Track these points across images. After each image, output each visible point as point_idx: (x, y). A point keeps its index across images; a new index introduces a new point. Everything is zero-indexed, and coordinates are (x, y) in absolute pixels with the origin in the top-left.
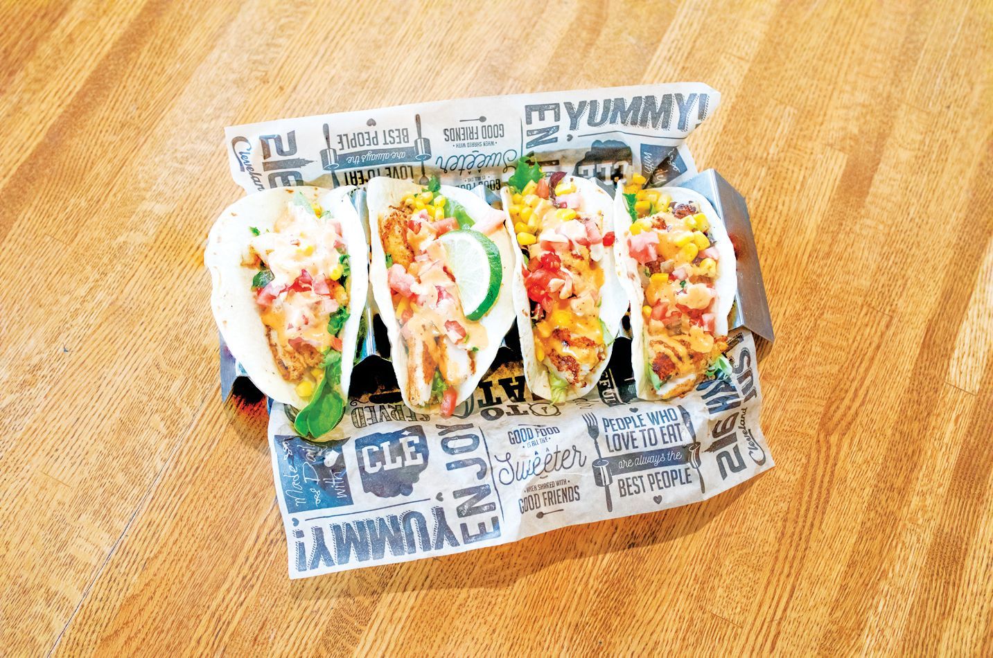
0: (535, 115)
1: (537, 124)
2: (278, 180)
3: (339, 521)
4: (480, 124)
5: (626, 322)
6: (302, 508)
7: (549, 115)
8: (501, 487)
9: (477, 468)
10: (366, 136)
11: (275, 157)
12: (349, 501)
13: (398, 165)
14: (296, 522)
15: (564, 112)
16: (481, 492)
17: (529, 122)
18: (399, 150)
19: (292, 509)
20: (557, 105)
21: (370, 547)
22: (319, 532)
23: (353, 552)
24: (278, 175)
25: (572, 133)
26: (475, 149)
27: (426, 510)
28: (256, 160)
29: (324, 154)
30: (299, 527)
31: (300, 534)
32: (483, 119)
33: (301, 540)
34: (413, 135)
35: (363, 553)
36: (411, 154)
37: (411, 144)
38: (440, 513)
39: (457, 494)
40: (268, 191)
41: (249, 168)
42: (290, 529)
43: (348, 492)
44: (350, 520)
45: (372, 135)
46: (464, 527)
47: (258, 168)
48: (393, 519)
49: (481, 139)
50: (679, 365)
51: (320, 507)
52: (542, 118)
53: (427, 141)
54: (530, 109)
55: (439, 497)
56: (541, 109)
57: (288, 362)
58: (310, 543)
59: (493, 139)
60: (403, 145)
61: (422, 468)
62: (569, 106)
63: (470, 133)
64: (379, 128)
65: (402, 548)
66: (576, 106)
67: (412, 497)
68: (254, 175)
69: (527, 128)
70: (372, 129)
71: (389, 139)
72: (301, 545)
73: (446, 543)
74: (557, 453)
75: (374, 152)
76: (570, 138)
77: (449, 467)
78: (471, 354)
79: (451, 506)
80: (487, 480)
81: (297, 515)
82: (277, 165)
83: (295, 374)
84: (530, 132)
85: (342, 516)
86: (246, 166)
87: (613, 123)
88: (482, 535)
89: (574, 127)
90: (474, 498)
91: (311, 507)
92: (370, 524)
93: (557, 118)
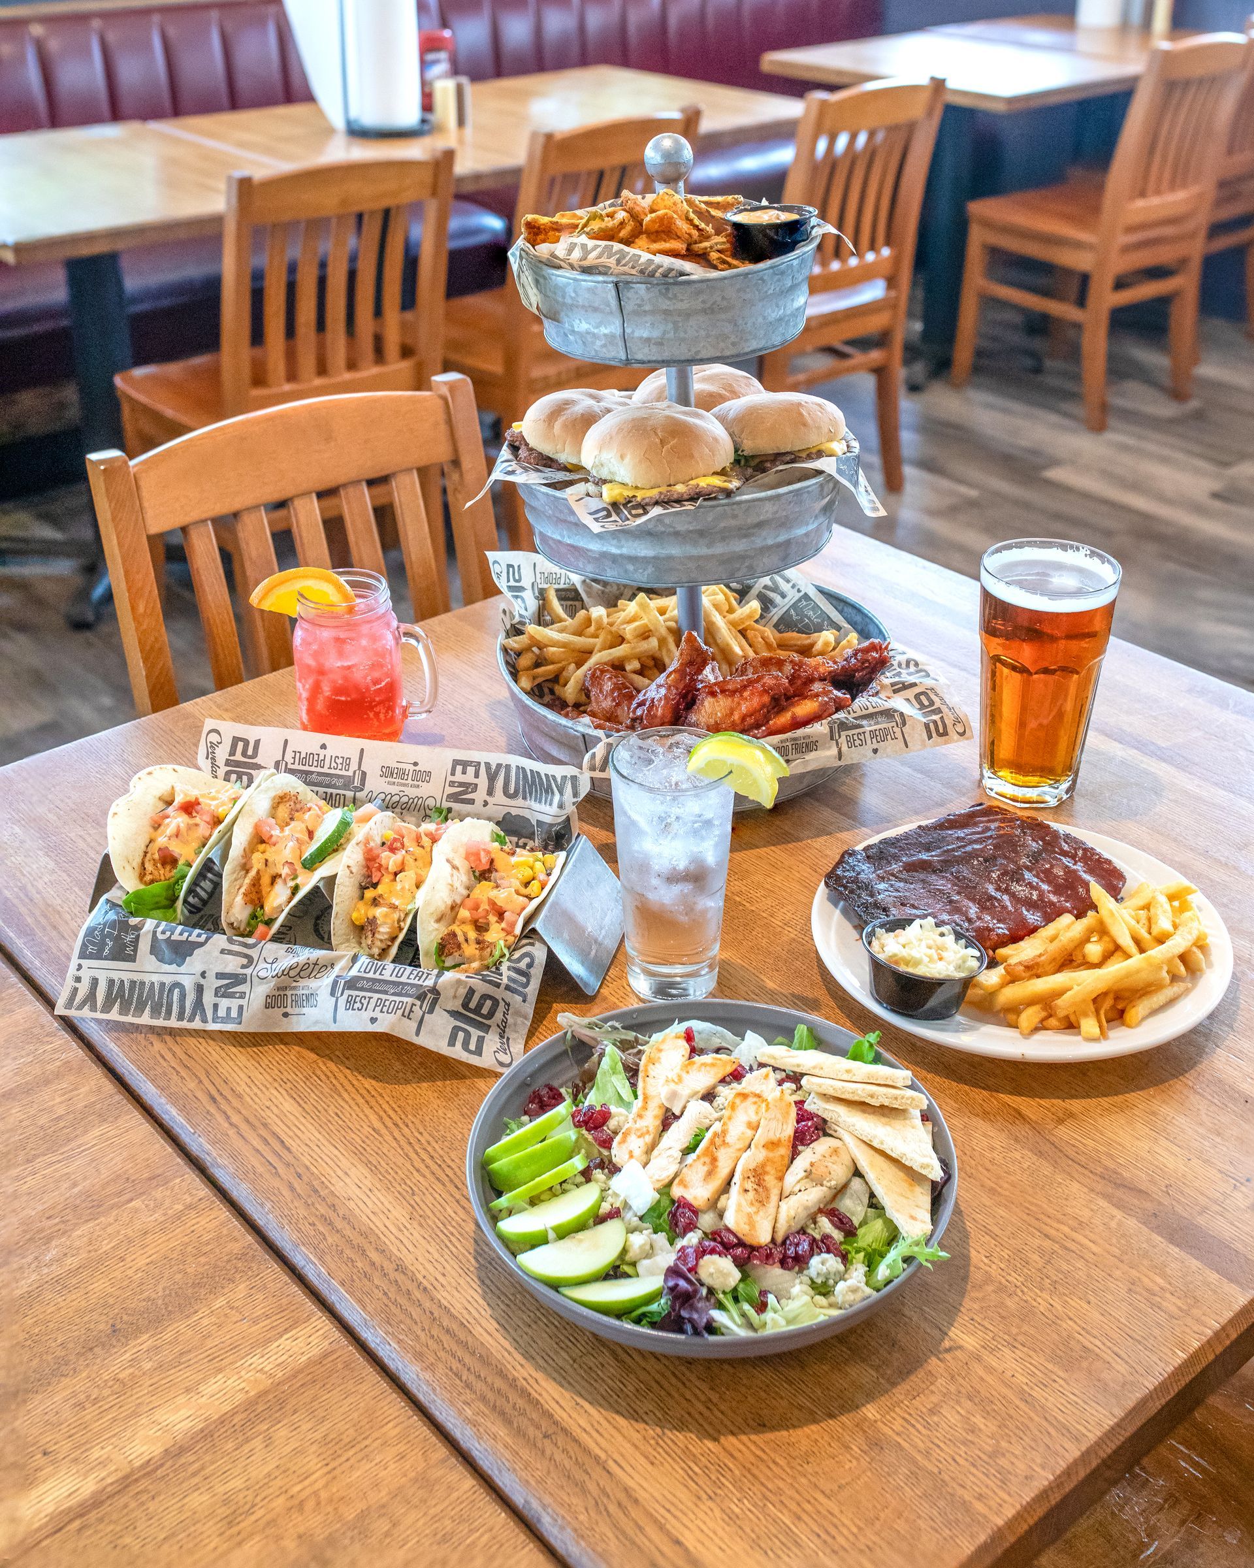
0: (459, 768)
1: (459, 777)
2: (234, 777)
3: (116, 976)
4: (412, 768)
6: (91, 957)
7: (471, 770)
8: (255, 979)
9: (245, 961)
10: (316, 757)
11: (238, 757)
12: (132, 959)
13: (335, 791)
14: (80, 967)
15: (483, 770)
16: (238, 979)
17: (453, 774)
18: (339, 776)
19: (83, 955)
20: (479, 763)
21: (133, 1006)
22: (95, 982)
23: (117, 1006)
24: (235, 772)
25: (488, 799)
26: (402, 788)
27: (188, 983)
28: (222, 754)
30: (80, 974)
31: (78, 979)
32: (415, 764)
33: (77, 985)
34: (354, 766)
35: (124, 1011)
36: (347, 783)
37: (350, 773)
38: (200, 989)
39: (220, 976)
40: (220, 782)
41: (213, 759)
42: (72, 971)
43: (135, 950)
44: (126, 977)
45: (321, 757)
46: (215, 1008)
47: (220, 761)
48: (163, 985)
49: (409, 781)
50: (464, 945)
51: (106, 959)
52: (464, 771)
53: (364, 774)
54: (456, 762)
55: (203, 975)
56: (465, 764)
57: (149, 867)
58: (83, 989)
59: (420, 783)
60: (343, 773)
61: (202, 945)
62: (488, 765)
63: (402, 774)
64: (329, 752)
65: (160, 1013)
66: (494, 767)
67: (183, 969)
68: (214, 765)
69: (450, 779)
70: (322, 752)
71: (333, 764)
72: (76, 989)
73: (198, 1018)
74: (316, 964)
75: (319, 774)
76: (486, 804)
77: (222, 952)
78: (294, 888)
79: (211, 984)
80: (248, 971)
81: (82, 962)
82: (238, 764)
83: (148, 878)
84: (452, 784)
85: (120, 971)
86: (211, 756)
87: (524, 798)
88: (227, 1019)
89: (490, 792)
90: (232, 983)
91: (98, 956)
92: (143, 984)
93: (477, 776)
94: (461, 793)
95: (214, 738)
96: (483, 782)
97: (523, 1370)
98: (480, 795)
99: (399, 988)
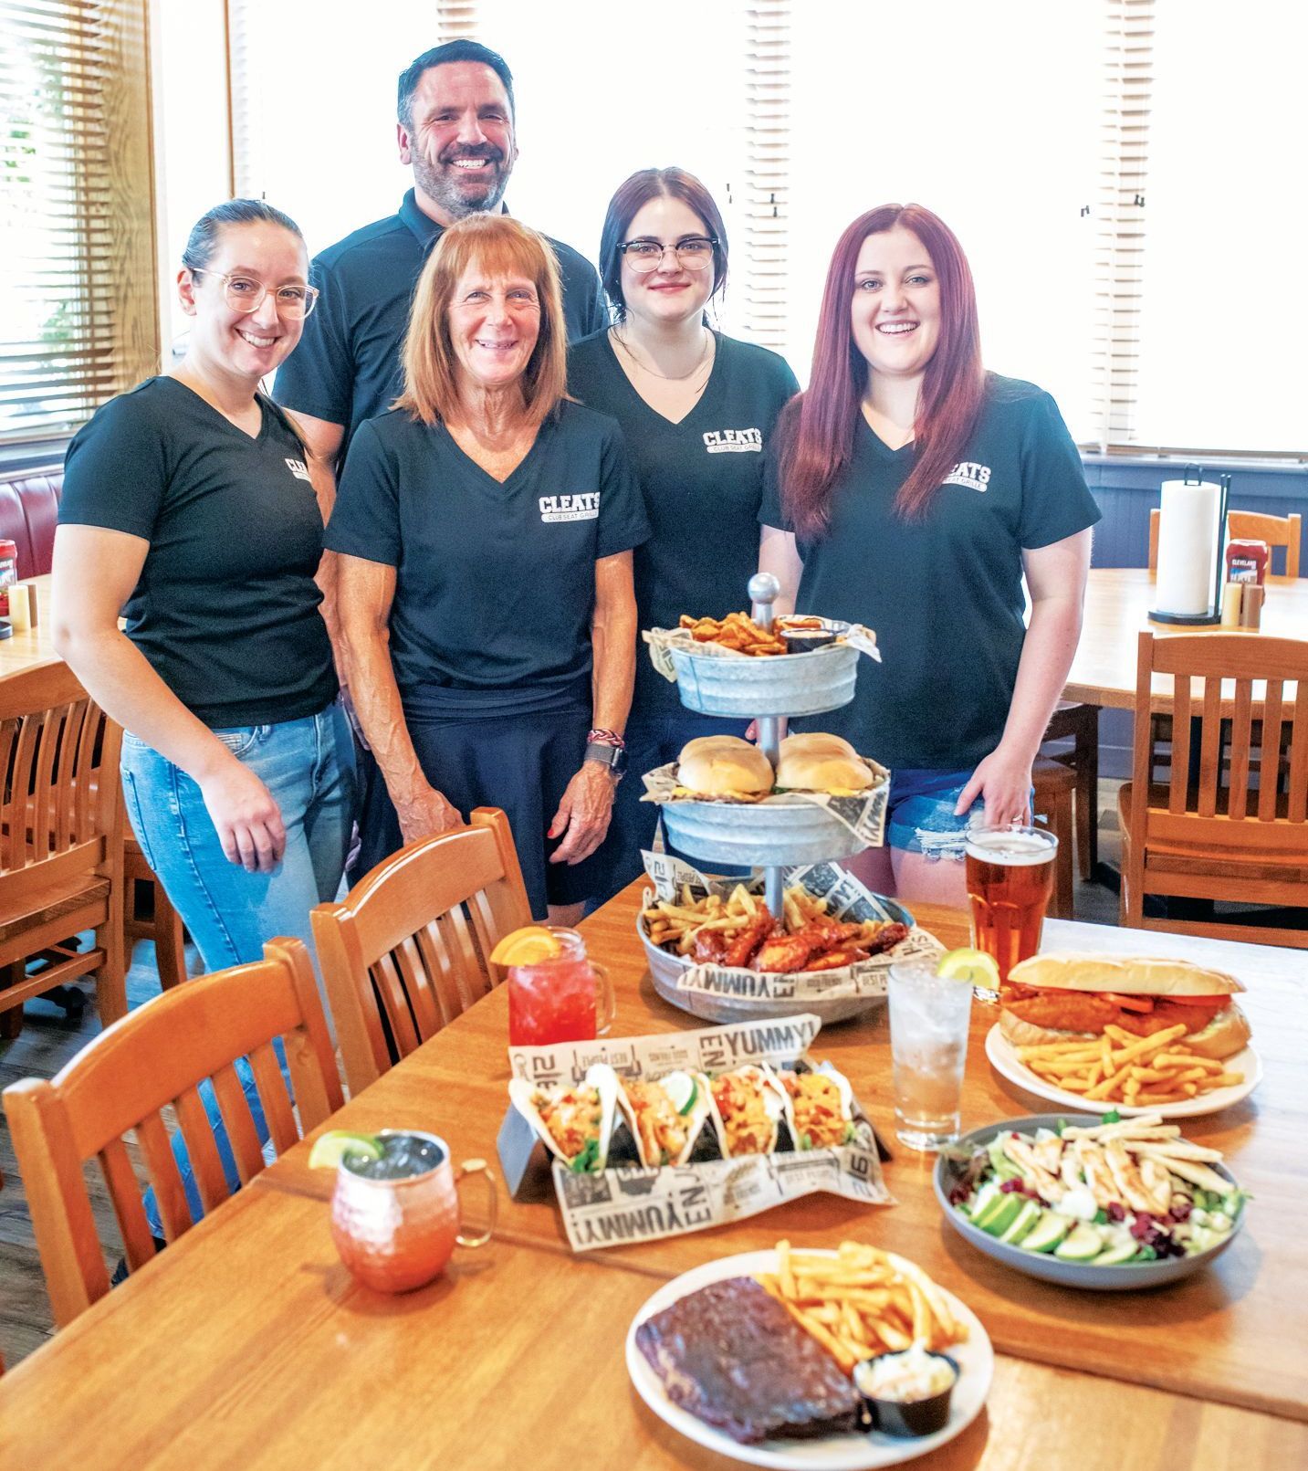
0: (706, 1043)
1: (708, 1048)
2: (542, 1085)
3: (602, 1214)
4: (671, 1051)
5: (783, 1112)
6: (577, 1205)
7: (715, 1042)
11: (541, 1071)
12: (609, 1199)
14: (573, 1216)
15: (724, 1040)
16: (697, 1191)
17: (703, 1046)
19: (571, 1206)
21: (625, 1231)
22: (589, 1222)
23: (612, 1233)
24: (542, 1081)
25: (735, 1058)
26: (670, 1065)
27: (661, 1205)
28: (529, 1070)
29: (573, 1070)
30: (575, 1220)
31: (576, 1224)
32: (673, 1047)
33: (577, 1228)
34: (630, 1058)
35: (619, 1235)
37: (629, 1063)
38: (670, 1206)
39: (683, 1192)
42: (568, 1219)
43: (609, 1193)
44: (610, 1213)
45: (604, 1057)
46: (687, 1216)
47: (530, 1076)
48: (640, 1211)
49: (673, 1060)
51: (589, 1204)
52: (710, 1044)
53: (639, 1063)
54: (702, 1040)
55: (670, 1195)
56: (710, 1039)
58: (583, 1229)
59: (681, 1059)
60: (624, 1065)
63: (666, 1056)
64: (608, 1053)
65: (646, 1230)
66: (732, 1036)
67: (652, 1195)
69: (702, 1051)
70: (604, 1054)
72: (577, 1231)
73: (675, 1226)
76: (734, 1062)
77: (676, 1177)
78: (686, 1130)
79: (678, 1201)
80: (702, 1182)
84: (705, 1055)
85: (605, 1210)
86: (523, 1073)
87: (762, 1050)
88: (699, 1219)
89: (735, 1052)
90: (694, 1193)
91: (584, 1203)
92: (624, 1216)
93: (721, 1044)
94: (712, 1060)
95: (520, 1060)
96: (727, 1048)
97: (1074, 1326)
98: (728, 1057)
99: (816, 1163)
